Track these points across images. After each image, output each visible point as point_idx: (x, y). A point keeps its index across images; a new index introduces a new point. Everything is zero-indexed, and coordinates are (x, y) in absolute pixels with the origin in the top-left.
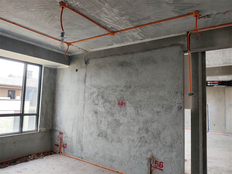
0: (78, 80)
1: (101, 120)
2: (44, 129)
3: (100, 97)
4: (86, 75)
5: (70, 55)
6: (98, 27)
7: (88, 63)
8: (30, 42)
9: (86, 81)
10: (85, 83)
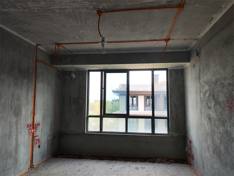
0: (196, 78)
1: (214, 130)
2: (175, 134)
3: (211, 97)
4: (200, 70)
5: (189, 50)
6: (156, 10)
7: (200, 54)
8: (142, 51)
9: (201, 78)
10: (200, 79)
